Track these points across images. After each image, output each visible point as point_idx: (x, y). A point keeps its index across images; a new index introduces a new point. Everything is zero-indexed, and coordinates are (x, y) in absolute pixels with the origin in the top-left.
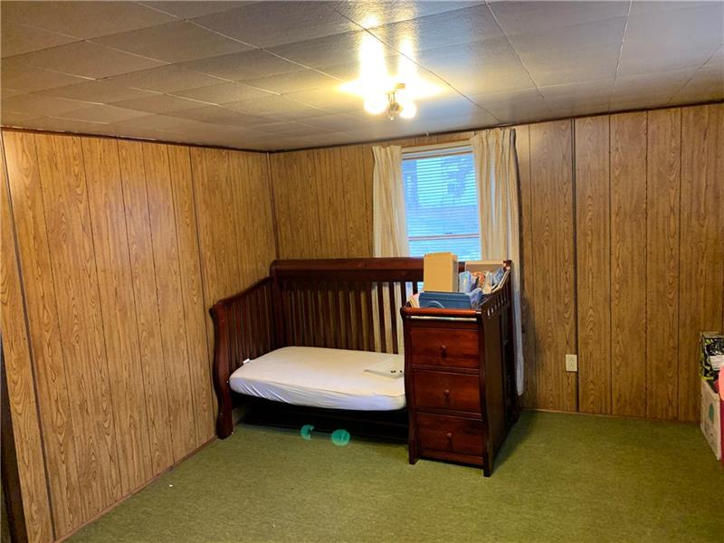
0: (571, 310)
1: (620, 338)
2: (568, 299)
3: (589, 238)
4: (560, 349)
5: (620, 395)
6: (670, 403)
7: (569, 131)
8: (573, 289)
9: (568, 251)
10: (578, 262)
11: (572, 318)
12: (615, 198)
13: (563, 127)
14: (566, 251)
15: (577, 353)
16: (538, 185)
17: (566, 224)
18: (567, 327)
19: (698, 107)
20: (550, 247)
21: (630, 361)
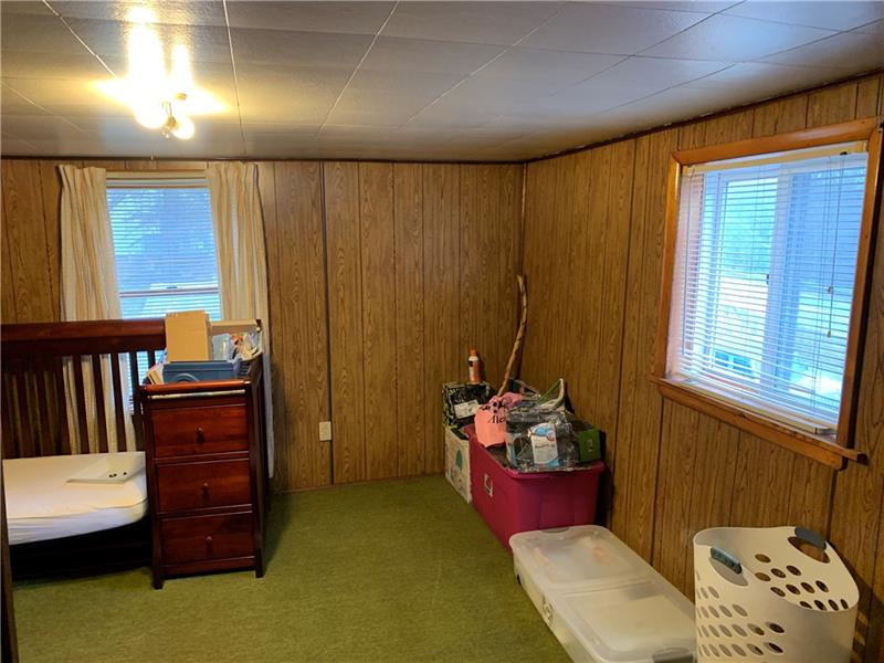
0: (324, 374)
1: (372, 398)
2: (320, 360)
3: (341, 294)
4: (312, 417)
5: (374, 459)
6: (419, 458)
7: (317, 175)
8: (325, 350)
9: (320, 308)
10: (331, 319)
11: (325, 383)
12: (366, 251)
13: (311, 170)
14: (318, 307)
15: (330, 420)
16: (286, 233)
17: (316, 278)
18: (321, 392)
19: (436, 166)
20: (301, 304)
21: (382, 421)
